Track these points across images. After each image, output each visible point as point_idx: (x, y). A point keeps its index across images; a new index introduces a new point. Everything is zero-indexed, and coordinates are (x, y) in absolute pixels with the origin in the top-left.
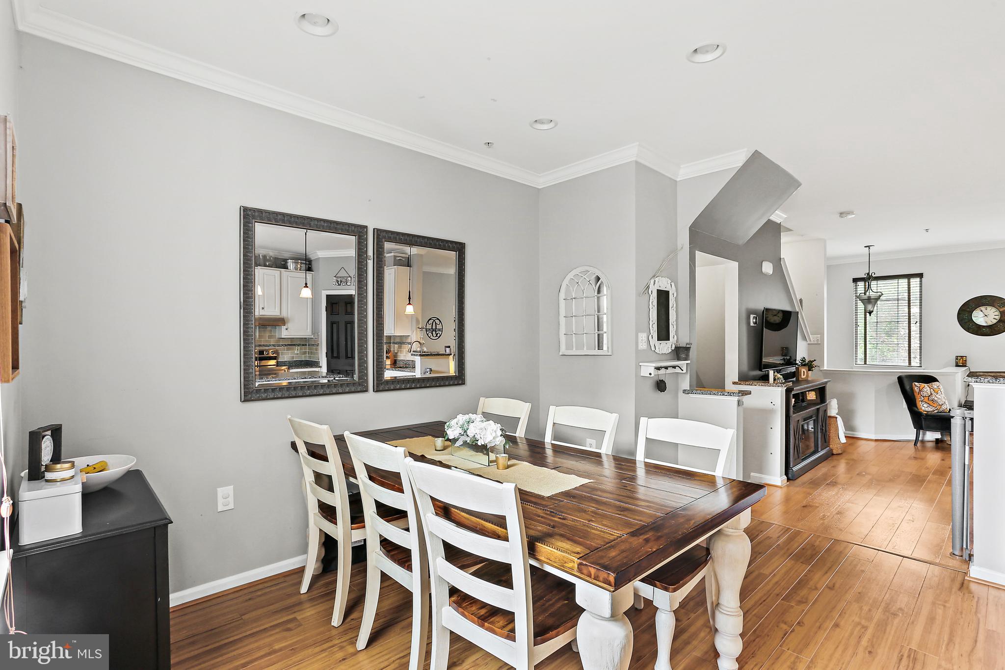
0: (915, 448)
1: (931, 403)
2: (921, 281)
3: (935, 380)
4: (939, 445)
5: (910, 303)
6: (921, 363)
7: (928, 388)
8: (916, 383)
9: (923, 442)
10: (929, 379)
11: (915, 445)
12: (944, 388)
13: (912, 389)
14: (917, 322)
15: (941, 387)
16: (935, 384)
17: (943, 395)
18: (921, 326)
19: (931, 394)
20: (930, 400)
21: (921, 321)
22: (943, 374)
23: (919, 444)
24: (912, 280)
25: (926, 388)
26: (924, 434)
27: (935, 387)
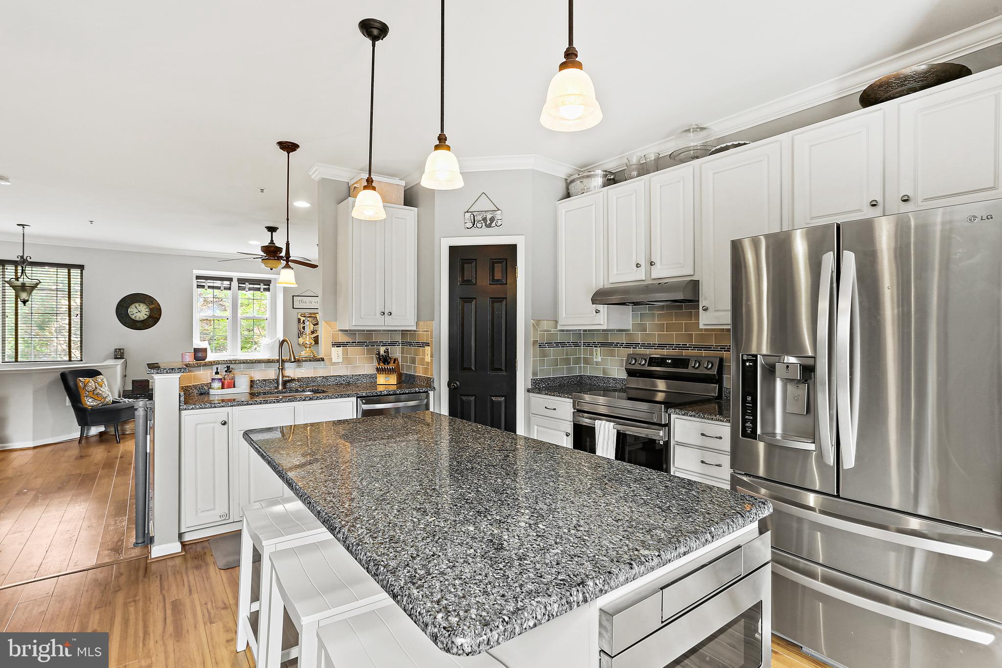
0: (80, 447)
1: (95, 397)
2: (82, 273)
3: (99, 373)
4: (103, 437)
5: (70, 295)
6: (81, 358)
7: (93, 383)
8: (81, 379)
9: (87, 437)
10: (93, 373)
11: (79, 443)
12: (108, 381)
13: (76, 385)
14: (77, 315)
15: (105, 380)
16: (99, 378)
17: (107, 388)
18: (81, 319)
19: (96, 388)
20: (95, 394)
21: (81, 314)
22: (107, 367)
23: (83, 441)
24: (72, 271)
25: (91, 383)
26: (88, 430)
27: (100, 380)
